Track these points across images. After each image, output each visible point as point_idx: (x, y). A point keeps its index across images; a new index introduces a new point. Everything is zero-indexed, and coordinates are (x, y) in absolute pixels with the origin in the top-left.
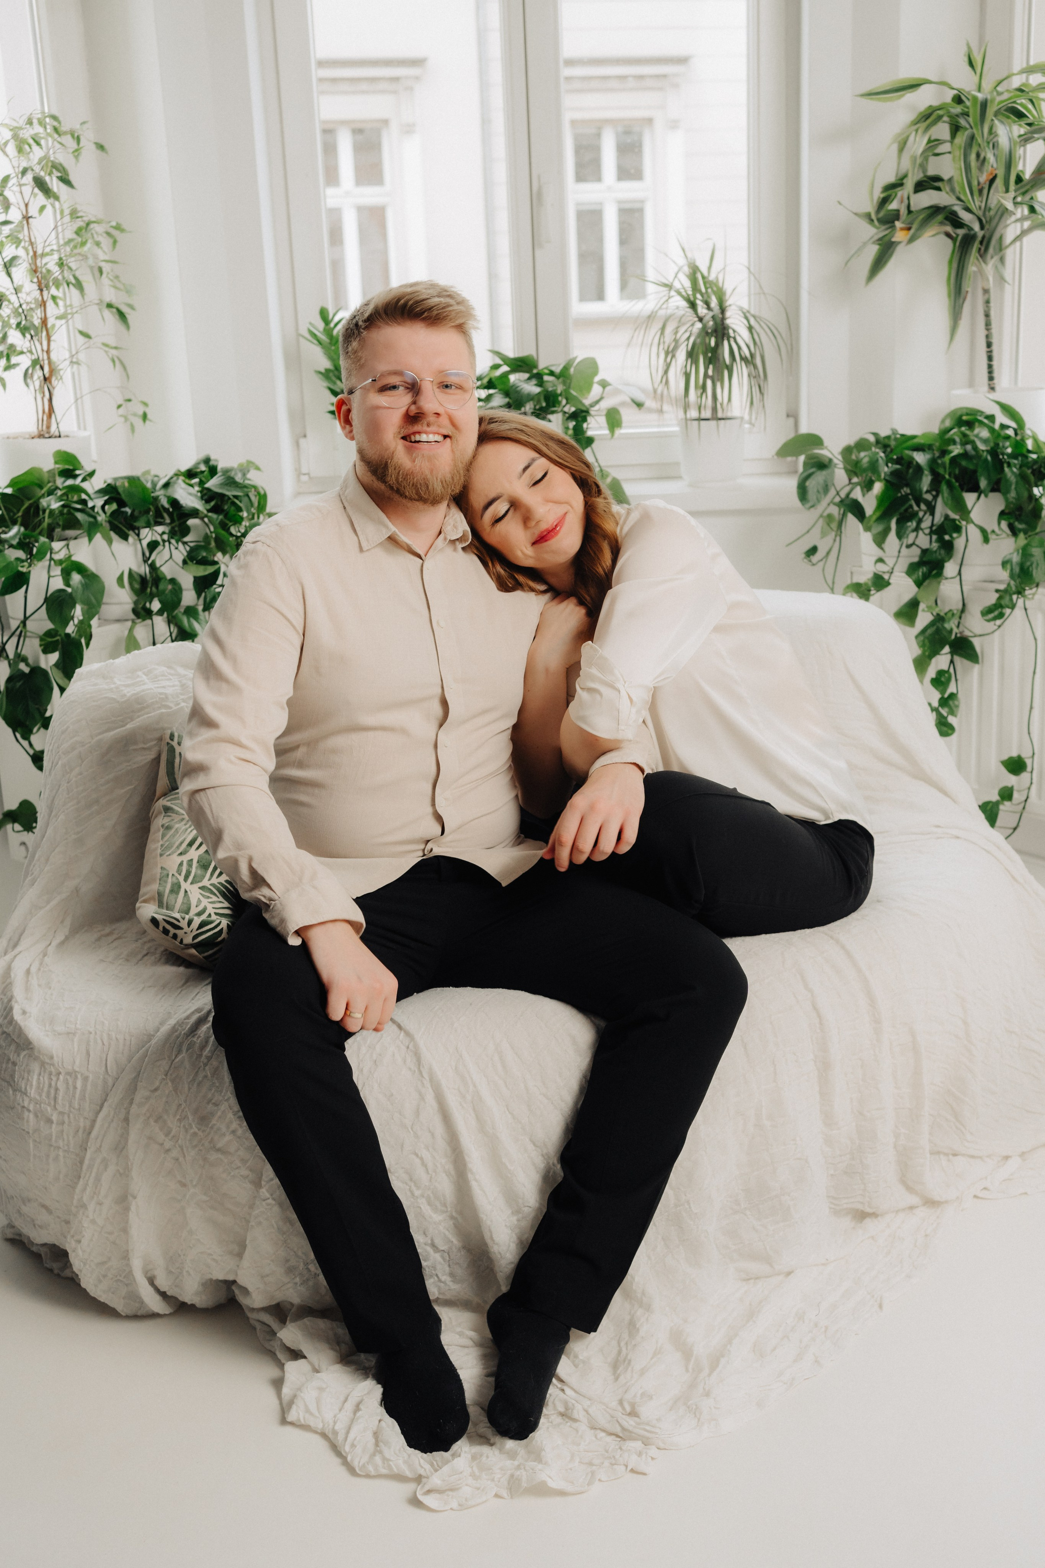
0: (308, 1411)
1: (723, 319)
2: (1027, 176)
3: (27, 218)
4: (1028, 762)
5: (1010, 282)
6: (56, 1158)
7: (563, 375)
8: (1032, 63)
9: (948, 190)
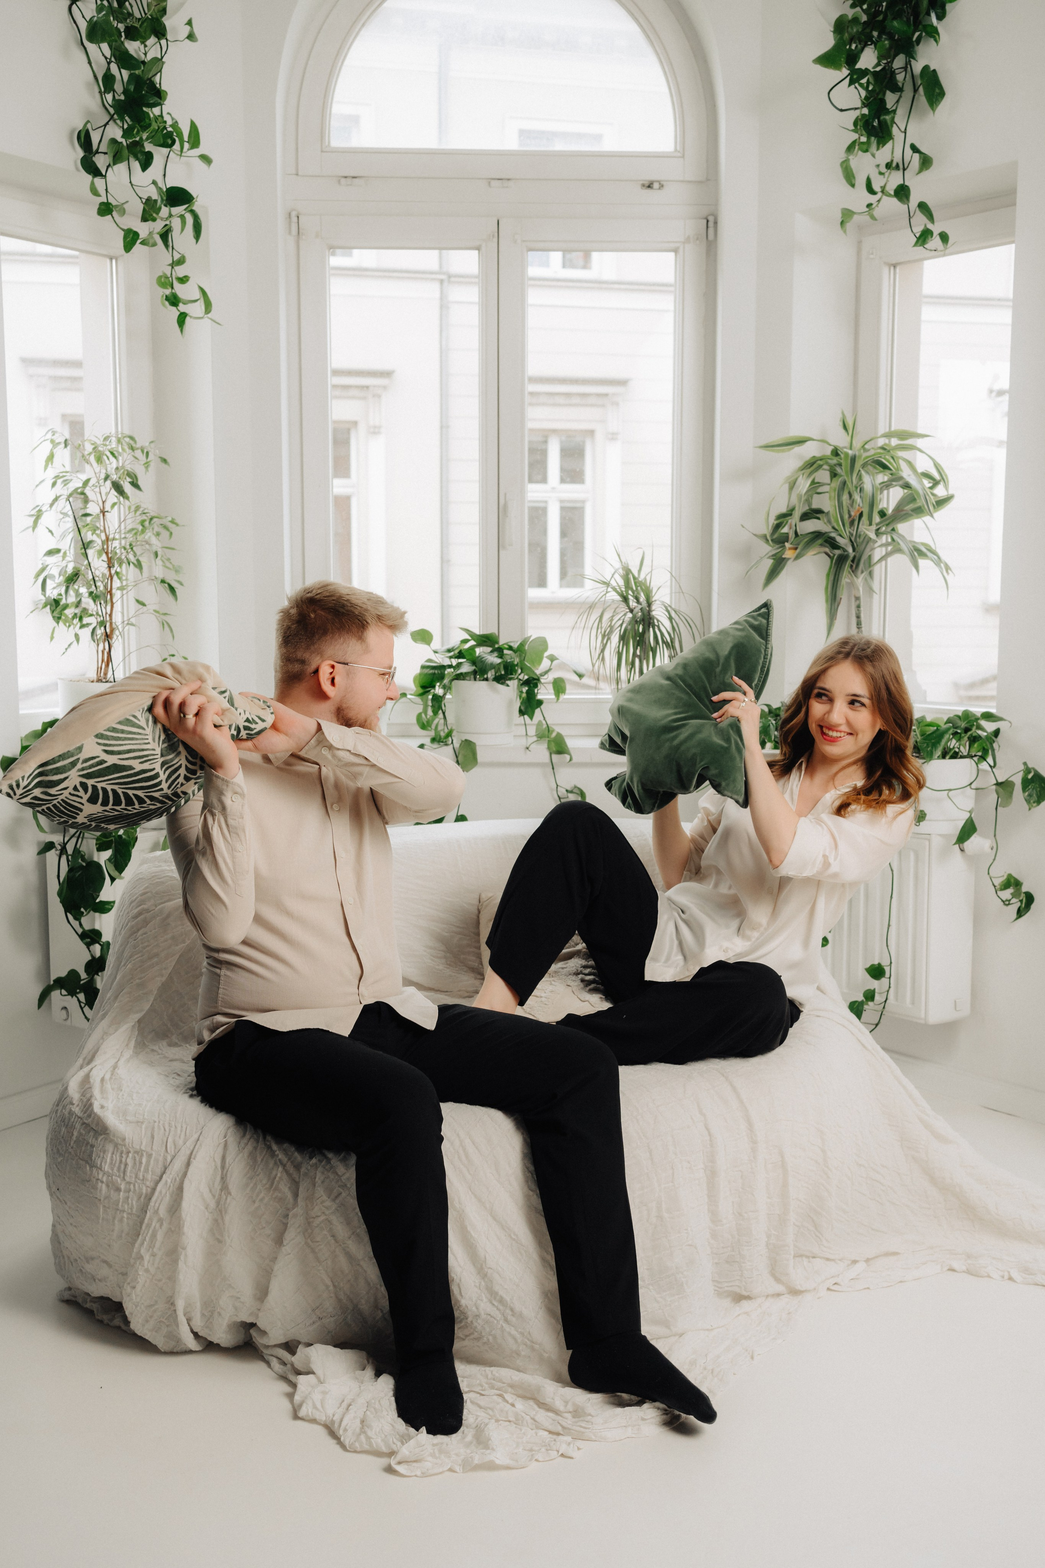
0: (315, 1407)
1: (649, 611)
2: (890, 511)
3: (103, 512)
4: (887, 969)
5: (878, 593)
6: (121, 1220)
7: (519, 650)
8: (893, 429)
9: (826, 521)
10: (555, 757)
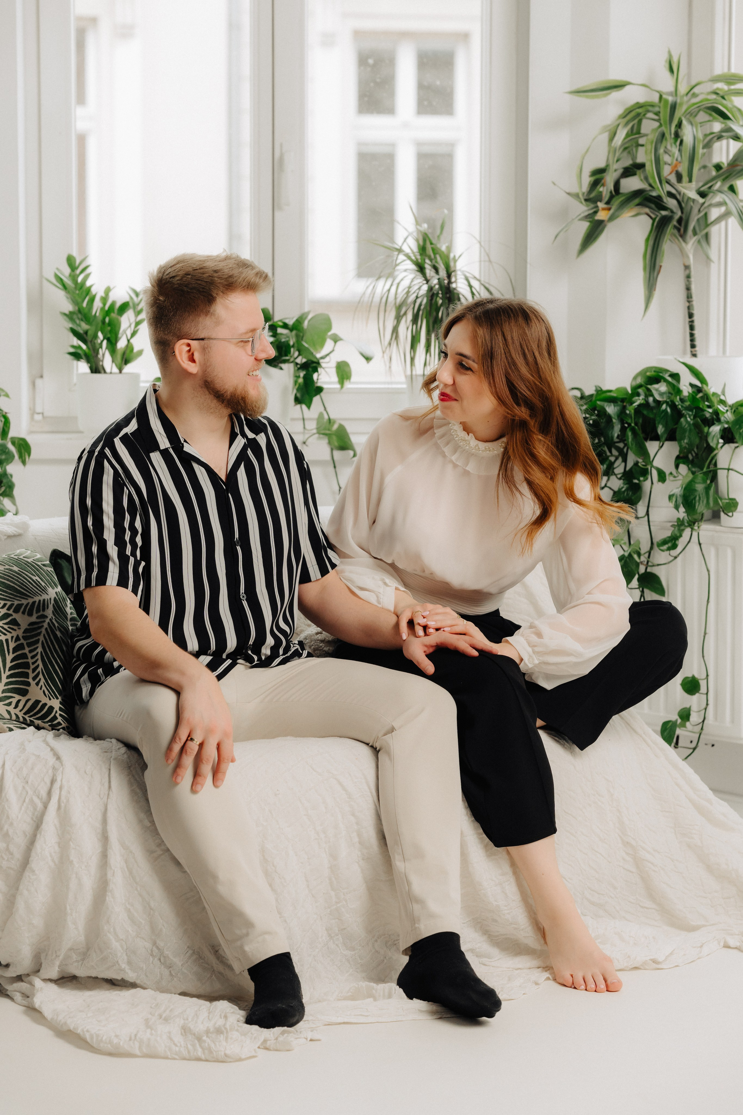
1: (449, 283)
4: (703, 684)
5: (716, 261)
7: (296, 327)
9: (642, 177)
10: (337, 454)
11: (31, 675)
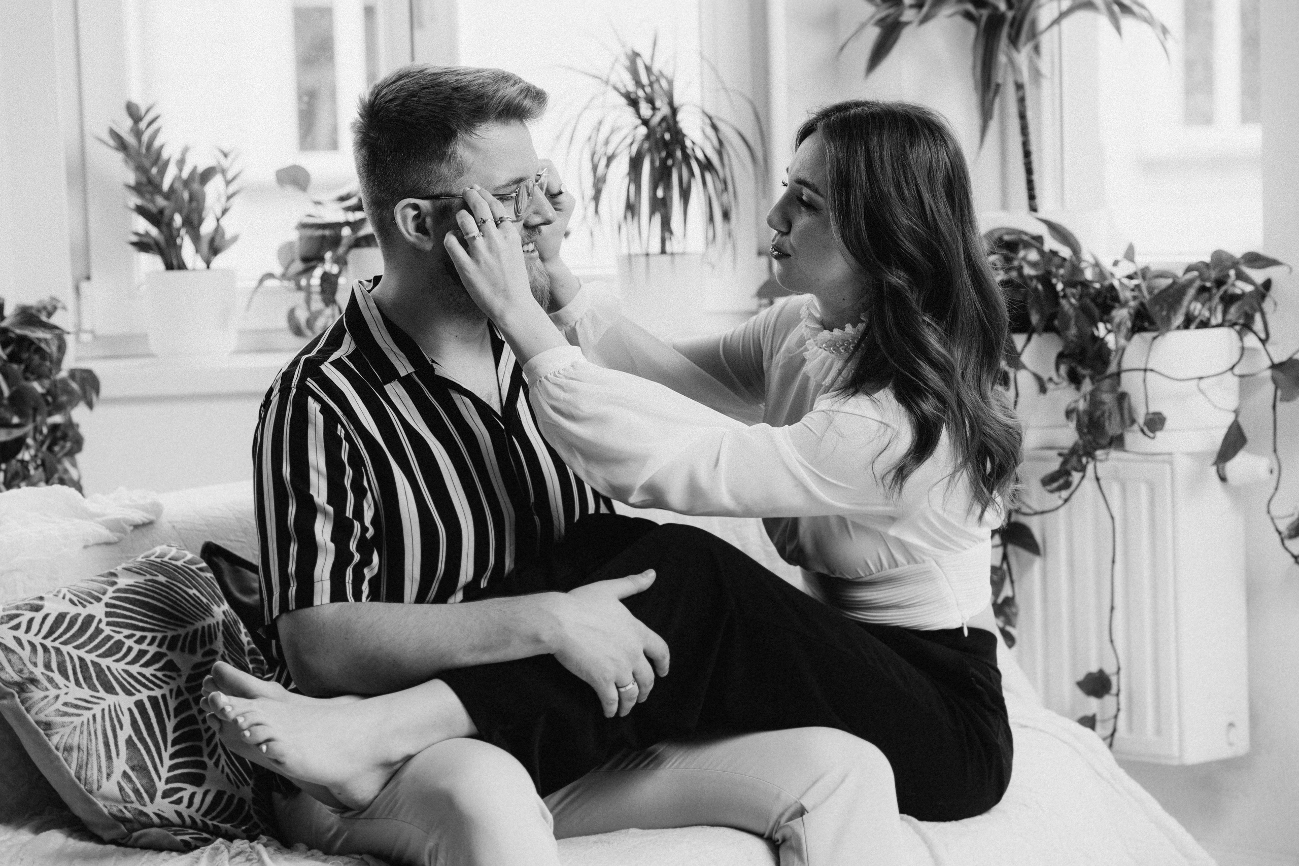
1: (676, 123)
4: (1114, 680)
11: (206, 751)
